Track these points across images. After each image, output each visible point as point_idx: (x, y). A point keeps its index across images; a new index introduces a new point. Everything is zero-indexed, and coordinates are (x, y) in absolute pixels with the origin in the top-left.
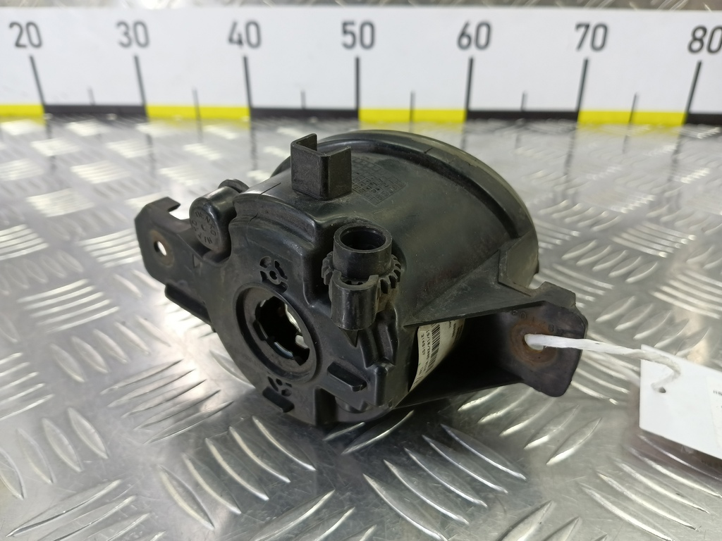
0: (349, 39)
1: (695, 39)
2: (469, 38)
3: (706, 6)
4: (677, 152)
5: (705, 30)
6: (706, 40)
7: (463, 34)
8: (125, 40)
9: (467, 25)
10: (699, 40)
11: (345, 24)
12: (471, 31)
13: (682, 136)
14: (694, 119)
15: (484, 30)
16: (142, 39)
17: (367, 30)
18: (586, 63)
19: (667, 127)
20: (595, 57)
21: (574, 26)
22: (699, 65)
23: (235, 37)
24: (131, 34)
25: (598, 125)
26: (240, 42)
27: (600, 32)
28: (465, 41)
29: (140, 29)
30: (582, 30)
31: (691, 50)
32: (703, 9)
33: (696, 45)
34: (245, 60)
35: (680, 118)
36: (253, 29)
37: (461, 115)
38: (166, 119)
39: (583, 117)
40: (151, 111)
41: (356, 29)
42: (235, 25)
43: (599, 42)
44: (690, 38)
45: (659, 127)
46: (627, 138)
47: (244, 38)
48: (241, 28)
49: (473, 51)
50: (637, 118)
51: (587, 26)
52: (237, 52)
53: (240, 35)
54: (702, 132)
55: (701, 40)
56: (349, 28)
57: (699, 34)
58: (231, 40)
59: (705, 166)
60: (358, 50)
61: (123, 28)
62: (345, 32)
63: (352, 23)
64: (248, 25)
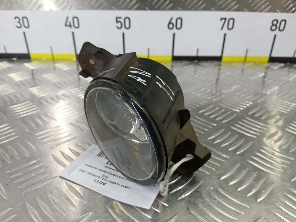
0: (119, 25)
1: (273, 25)
2: (173, 24)
3: (278, 11)
4: (264, 77)
5: (277, 21)
6: (278, 25)
7: (170, 23)
8: (19, 25)
9: (172, 19)
10: (275, 25)
11: (117, 18)
12: (174, 21)
13: (267, 68)
14: (273, 60)
15: (179, 21)
16: (26, 25)
17: (127, 20)
18: (225, 35)
19: (261, 63)
20: (229, 33)
21: (219, 19)
22: (275, 36)
23: (68, 24)
24: (21, 22)
25: (230, 62)
26: (70, 26)
27: (231, 21)
28: (171, 26)
29: (25, 20)
30: (223, 21)
31: (271, 30)
32: (277, 12)
33: (274, 28)
34: (73, 33)
35: (267, 59)
36: (75, 20)
37: (170, 59)
38: (39, 60)
39: (223, 59)
40: (32, 56)
41: (122, 20)
42: (67, 18)
43: (230, 26)
44: (271, 25)
45: (257, 63)
46: (243, 69)
47: (72, 24)
48: (70, 20)
49: (175, 30)
50: (248, 59)
51: (226, 19)
52: (69, 30)
53: (70, 23)
54: (276, 66)
55: (276, 25)
56: (119, 20)
57: (275, 23)
58: (66, 25)
59: (276, 85)
60: (123, 30)
61: (17, 20)
62: (117, 22)
63: (120, 18)
64: (73, 18)
